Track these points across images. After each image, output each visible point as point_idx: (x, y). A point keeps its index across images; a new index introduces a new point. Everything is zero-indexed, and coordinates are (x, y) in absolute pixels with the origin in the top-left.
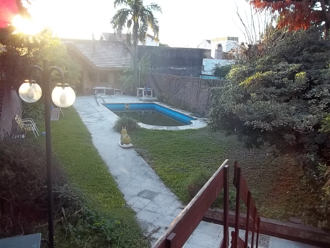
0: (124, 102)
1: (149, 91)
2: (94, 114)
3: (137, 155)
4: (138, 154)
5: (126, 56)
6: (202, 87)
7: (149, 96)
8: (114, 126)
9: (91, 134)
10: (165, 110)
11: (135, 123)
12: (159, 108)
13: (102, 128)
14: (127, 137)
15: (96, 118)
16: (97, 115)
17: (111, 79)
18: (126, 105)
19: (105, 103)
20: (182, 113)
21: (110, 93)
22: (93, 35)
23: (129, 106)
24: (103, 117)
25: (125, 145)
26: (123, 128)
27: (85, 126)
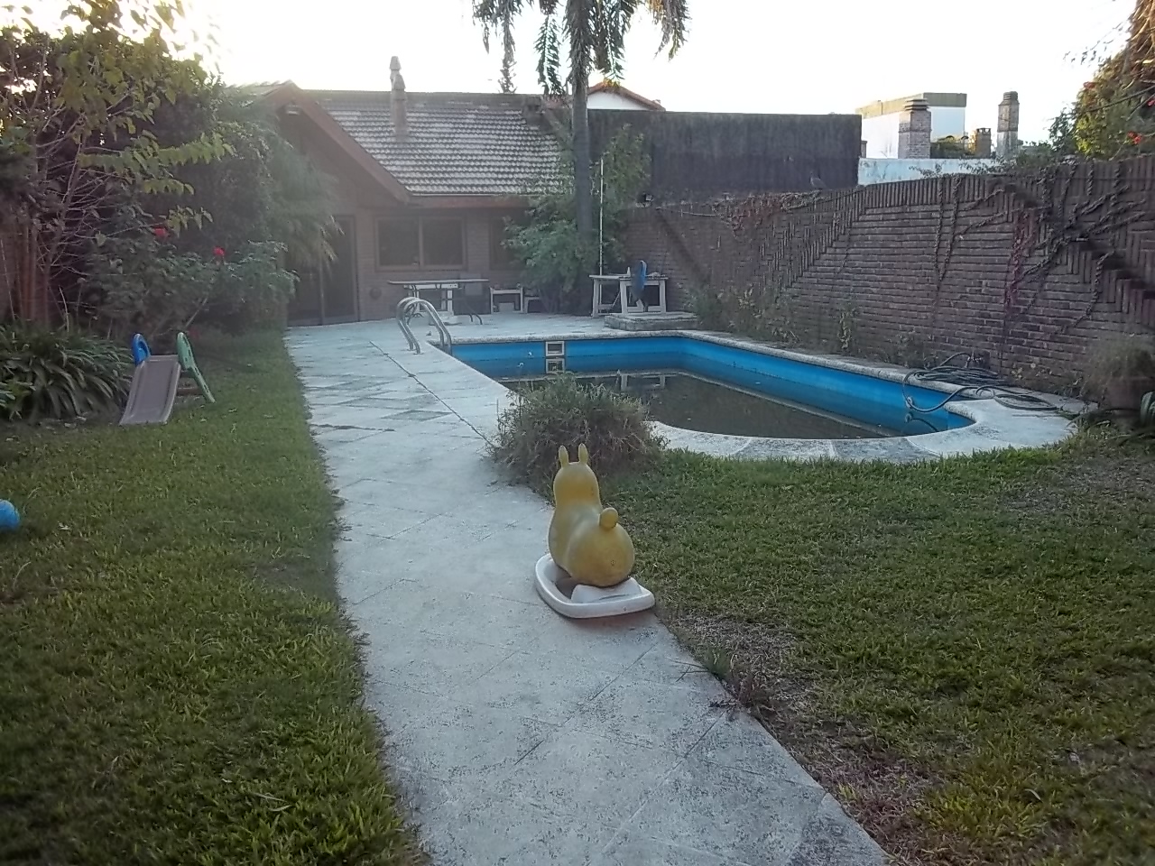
0: (539, 336)
1: (652, 283)
2: (384, 388)
3: (715, 706)
4: (717, 692)
5: (536, 150)
6: (971, 221)
7: (650, 308)
8: (497, 444)
9: (341, 504)
10: (745, 363)
11: (635, 426)
12: (708, 354)
13: (421, 463)
14: (605, 527)
15: (395, 405)
16: (400, 390)
17: (477, 244)
18: (552, 348)
19: (449, 336)
20: (859, 367)
21: (471, 306)
22: (395, 66)
23: (563, 354)
24: (429, 401)
25: (588, 600)
26: (563, 451)
27: (314, 452)
